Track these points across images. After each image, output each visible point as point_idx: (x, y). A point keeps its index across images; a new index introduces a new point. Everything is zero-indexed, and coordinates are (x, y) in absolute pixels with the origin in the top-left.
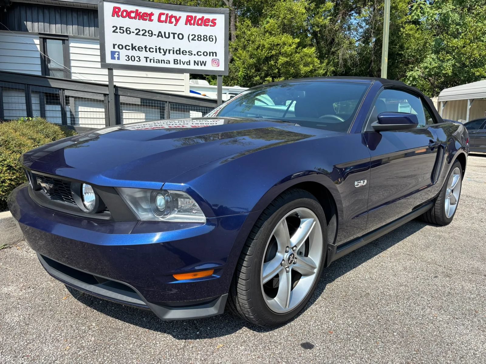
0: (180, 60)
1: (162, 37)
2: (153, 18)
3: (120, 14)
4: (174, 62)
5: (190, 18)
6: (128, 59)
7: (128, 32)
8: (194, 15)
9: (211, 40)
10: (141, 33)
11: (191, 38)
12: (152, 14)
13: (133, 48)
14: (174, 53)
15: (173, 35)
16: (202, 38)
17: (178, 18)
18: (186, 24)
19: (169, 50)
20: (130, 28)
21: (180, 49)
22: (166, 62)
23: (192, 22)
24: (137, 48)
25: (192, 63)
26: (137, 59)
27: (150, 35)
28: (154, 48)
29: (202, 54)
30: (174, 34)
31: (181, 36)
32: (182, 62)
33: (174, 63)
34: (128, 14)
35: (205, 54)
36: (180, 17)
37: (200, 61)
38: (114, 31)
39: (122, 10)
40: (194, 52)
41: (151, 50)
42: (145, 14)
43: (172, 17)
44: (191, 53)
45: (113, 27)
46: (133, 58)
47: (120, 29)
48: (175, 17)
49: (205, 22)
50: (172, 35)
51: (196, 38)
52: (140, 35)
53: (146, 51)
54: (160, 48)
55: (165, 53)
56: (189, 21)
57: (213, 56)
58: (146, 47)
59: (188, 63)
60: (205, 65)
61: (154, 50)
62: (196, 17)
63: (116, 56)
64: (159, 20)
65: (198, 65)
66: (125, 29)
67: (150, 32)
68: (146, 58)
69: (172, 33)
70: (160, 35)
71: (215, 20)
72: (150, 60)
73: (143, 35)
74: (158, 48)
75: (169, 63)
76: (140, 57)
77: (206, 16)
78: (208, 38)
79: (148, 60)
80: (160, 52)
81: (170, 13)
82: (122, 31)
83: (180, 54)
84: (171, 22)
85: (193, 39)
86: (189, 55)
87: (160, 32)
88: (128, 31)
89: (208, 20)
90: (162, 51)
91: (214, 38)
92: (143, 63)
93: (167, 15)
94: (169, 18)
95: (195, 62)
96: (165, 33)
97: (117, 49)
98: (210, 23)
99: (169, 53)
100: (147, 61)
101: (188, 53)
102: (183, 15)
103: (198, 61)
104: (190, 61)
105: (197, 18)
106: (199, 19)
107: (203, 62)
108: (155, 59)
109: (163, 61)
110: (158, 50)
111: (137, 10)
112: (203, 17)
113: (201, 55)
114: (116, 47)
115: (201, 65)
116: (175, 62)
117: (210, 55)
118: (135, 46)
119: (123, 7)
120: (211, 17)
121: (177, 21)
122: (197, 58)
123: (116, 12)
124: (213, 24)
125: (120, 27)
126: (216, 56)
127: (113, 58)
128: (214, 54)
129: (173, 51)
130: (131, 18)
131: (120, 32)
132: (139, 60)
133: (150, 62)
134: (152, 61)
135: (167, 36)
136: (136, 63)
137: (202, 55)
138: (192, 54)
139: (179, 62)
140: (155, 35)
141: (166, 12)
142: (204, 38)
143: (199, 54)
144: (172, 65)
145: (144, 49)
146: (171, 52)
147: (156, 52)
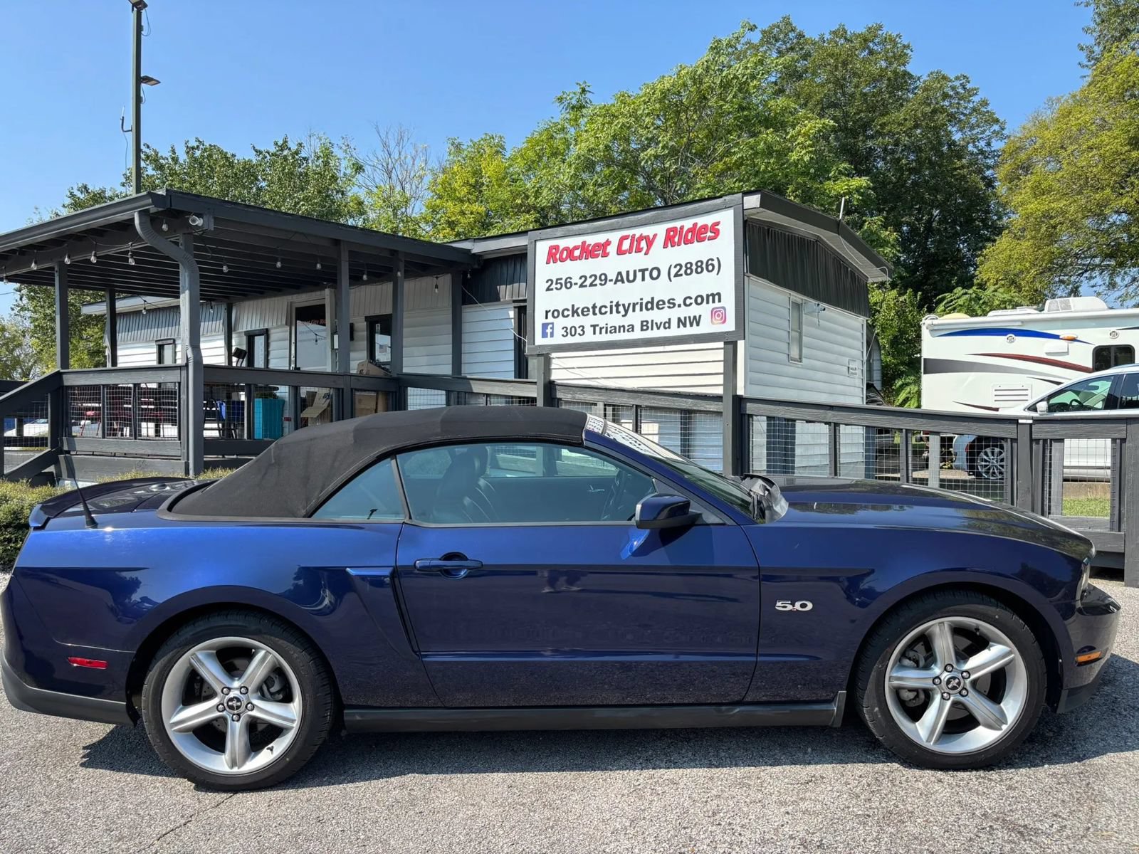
0: (652, 321)
1: (623, 282)
2: (609, 249)
3: (558, 256)
4: (642, 326)
5: (672, 233)
6: (565, 334)
7: (569, 285)
8: (678, 224)
9: (710, 268)
10: (588, 283)
11: (673, 271)
12: (608, 243)
13: (575, 312)
14: (641, 310)
15: (641, 273)
16: (694, 267)
17: (651, 237)
18: (665, 246)
19: (634, 305)
20: (571, 278)
21: (653, 299)
22: (627, 328)
23: (676, 239)
24: (579, 311)
25: (674, 323)
26: (579, 331)
27: (603, 282)
28: (608, 305)
29: (693, 301)
30: (643, 271)
31: (655, 274)
32: (656, 324)
33: (642, 330)
34: (570, 255)
35: (700, 300)
36: (655, 236)
37: (689, 317)
38: (548, 289)
39: (561, 248)
40: (679, 301)
41: (603, 310)
42: (598, 245)
43: (641, 238)
44: (672, 303)
45: (547, 282)
46: (573, 329)
47: (557, 284)
48: (647, 238)
49: (698, 234)
50: (639, 275)
51: (682, 272)
52: (586, 286)
53: (594, 314)
54: (618, 303)
55: (626, 312)
56: (670, 240)
57: (714, 302)
58: (594, 307)
59: (667, 325)
60: (698, 324)
61: (608, 310)
62: (682, 228)
63: (549, 331)
64: (620, 252)
65: (685, 325)
66: (563, 282)
67: (603, 277)
68: (594, 326)
69: (640, 271)
70: (619, 278)
71: (718, 224)
72: (601, 329)
73: (591, 285)
74: (614, 304)
75: (633, 331)
76: (583, 327)
77: (702, 221)
78: (704, 266)
79: (598, 329)
80: (618, 312)
81: (637, 232)
82: (559, 286)
83: (652, 308)
84: (639, 250)
85: (677, 275)
86: (669, 307)
87: (620, 273)
88: (568, 283)
89: (705, 227)
90: (621, 309)
91: (716, 263)
92: (589, 337)
93: (633, 236)
94: (635, 243)
95: (679, 320)
96: (628, 272)
97: (550, 319)
98: (709, 234)
99: (634, 310)
100: (594, 333)
101: (667, 305)
102: (660, 230)
103: (685, 318)
104: (670, 319)
105: (685, 230)
106: (689, 230)
107: (695, 317)
108: (609, 326)
109: (622, 329)
110: (614, 309)
111: (584, 243)
112: (695, 225)
113: (691, 304)
114: (550, 314)
115: (691, 325)
116: (644, 326)
117: (708, 302)
118: (578, 309)
119: (563, 243)
120: (707, 220)
121: (650, 243)
122: (684, 312)
123: (553, 256)
124: (713, 234)
125: (557, 280)
126: (720, 301)
127: (544, 335)
128: (717, 297)
129: (641, 304)
130: (573, 259)
131: (557, 288)
132: (581, 333)
133: (601, 333)
134: (604, 330)
135: (631, 278)
136: (577, 339)
137: (694, 304)
138: (674, 305)
139: (650, 325)
140: (611, 280)
141: (630, 232)
142: (697, 267)
143: (688, 301)
144: (638, 334)
145: (591, 310)
146: (638, 307)
147: (611, 312)
